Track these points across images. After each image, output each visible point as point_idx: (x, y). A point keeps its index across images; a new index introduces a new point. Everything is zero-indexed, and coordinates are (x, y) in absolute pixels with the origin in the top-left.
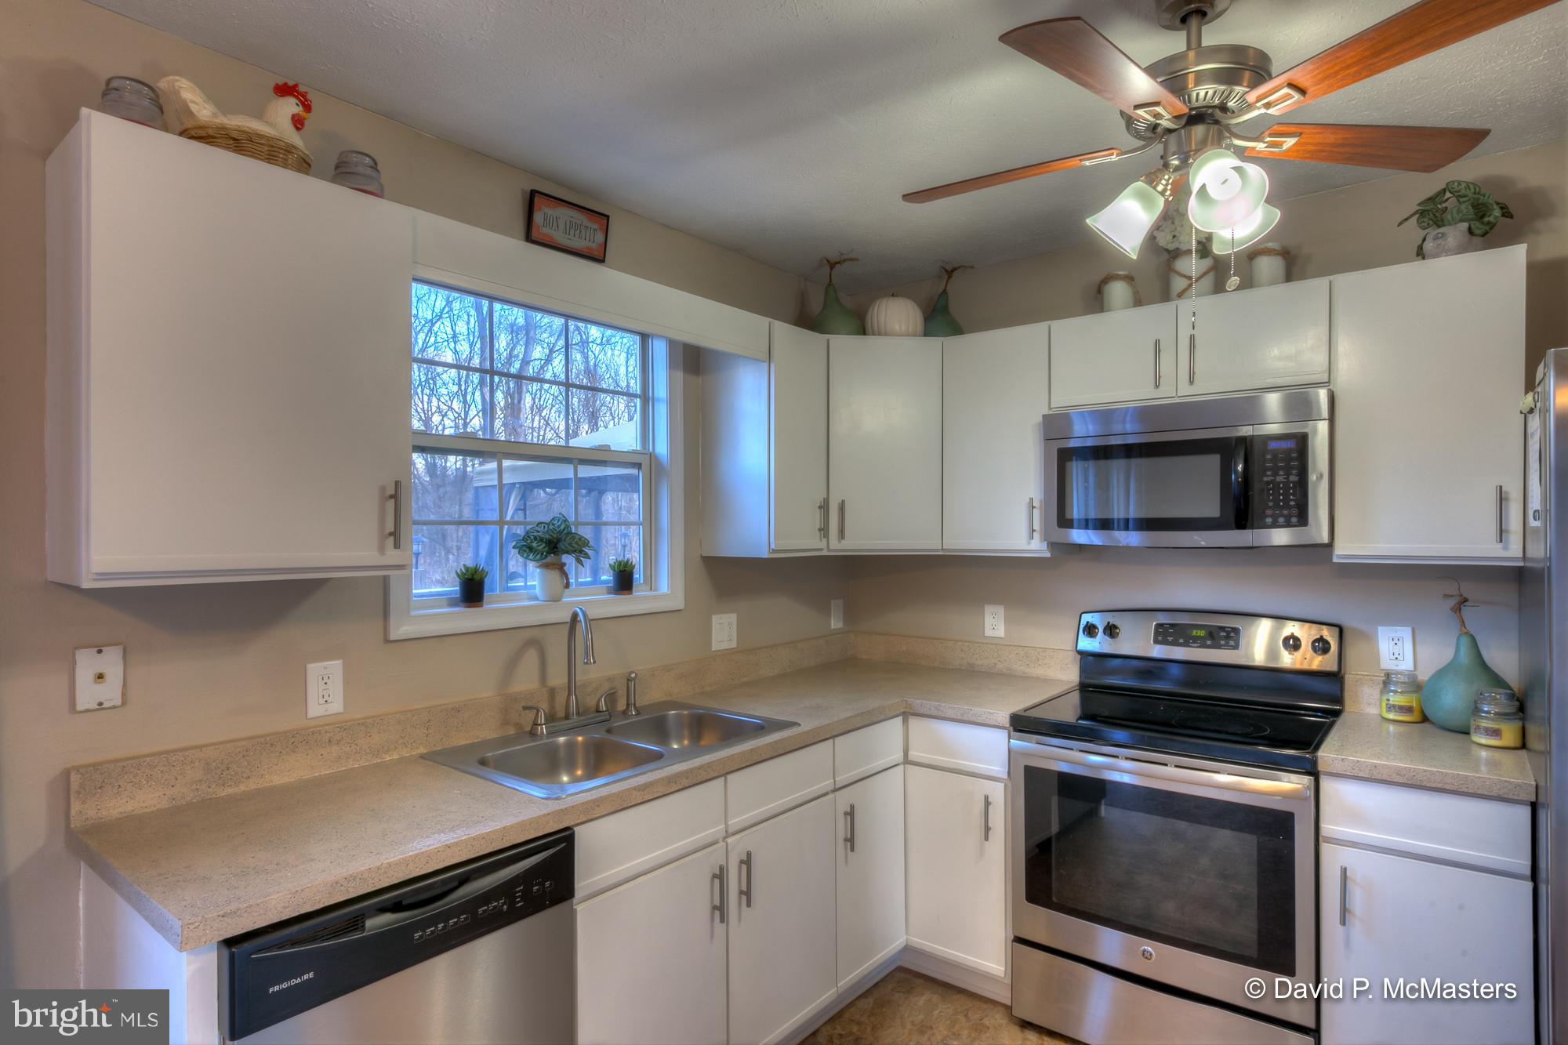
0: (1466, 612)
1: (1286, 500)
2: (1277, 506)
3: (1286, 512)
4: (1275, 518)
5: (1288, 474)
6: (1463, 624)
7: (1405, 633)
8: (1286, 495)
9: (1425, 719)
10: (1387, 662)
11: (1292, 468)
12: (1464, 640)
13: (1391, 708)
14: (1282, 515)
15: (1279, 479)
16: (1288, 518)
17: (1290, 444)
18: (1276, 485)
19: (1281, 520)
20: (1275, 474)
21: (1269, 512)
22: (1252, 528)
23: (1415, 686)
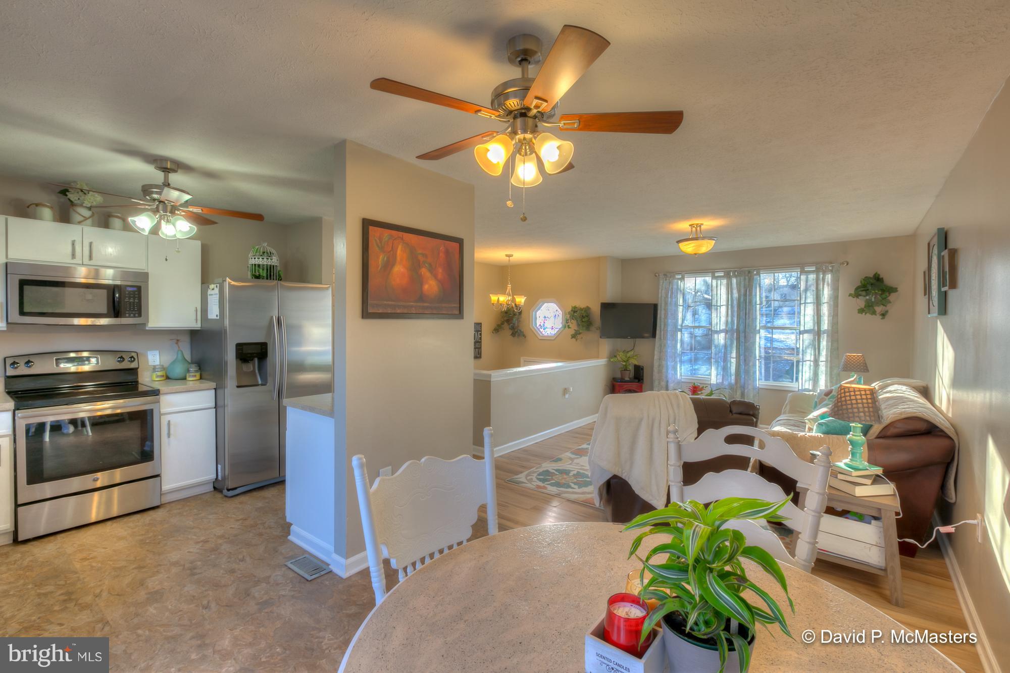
0: (180, 344)
1: (134, 308)
2: (130, 310)
3: (134, 312)
4: (130, 314)
5: (134, 299)
6: (179, 347)
7: (157, 353)
8: (134, 306)
9: (168, 378)
10: (151, 363)
11: (136, 297)
12: (180, 352)
13: (157, 376)
14: (132, 313)
15: (131, 301)
16: (134, 315)
17: (135, 289)
18: (130, 303)
19: (132, 315)
20: (129, 299)
21: (127, 312)
22: (121, 318)
23: (163, 368)
